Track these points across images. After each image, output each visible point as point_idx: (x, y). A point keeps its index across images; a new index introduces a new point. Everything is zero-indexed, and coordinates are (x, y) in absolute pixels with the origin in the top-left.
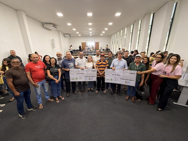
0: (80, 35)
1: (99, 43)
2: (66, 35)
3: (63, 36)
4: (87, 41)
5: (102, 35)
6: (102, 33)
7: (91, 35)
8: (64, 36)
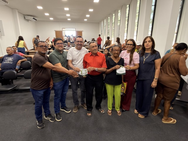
0: (51, 19)
1: (83, 32)
2: (28, 17)
3: (23, 18)
4: (63, 29)
5: (86, 20)
6: (86, 18)
7: (69, 19)
8: (25, 18)
